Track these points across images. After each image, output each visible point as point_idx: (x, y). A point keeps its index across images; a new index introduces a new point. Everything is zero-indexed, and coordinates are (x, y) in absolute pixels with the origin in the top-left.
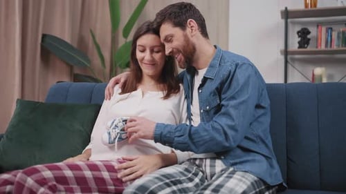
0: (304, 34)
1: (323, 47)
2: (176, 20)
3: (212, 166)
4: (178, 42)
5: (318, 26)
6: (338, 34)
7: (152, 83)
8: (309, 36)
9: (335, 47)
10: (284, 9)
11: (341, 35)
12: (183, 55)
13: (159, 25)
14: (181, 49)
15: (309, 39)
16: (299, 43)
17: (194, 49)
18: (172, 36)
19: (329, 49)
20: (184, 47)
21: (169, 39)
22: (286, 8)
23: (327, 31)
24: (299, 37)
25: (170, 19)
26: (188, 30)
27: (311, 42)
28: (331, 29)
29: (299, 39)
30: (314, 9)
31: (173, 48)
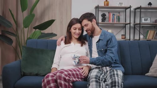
0: (104, 16)
1: (111, 22)
2: (89, 19)
3: (106, 69)
4: (90, 26)
5: (109, 13)
6: (117, 17)
7: (76, 40)
8: (105, 17)
9: (115, 22)
10: (97, 5)
11: (118, 17)
12: (91, 31)
13: (83, 20)
14: (90, 29)
15: (106, 18)
16: (102, 19)
17: (94, 29)
18: (88, 24)
19: (113, 23)
20: (92, 28)
21: (86, 25)
22: (98, 5)
23: (113, 15)
24: (102, 17)
25: (87, 19)
26: (93, 22)
27: (106, 19)
28: (114, 14)
29: (102, 18)
30: (108, 6)
31: (87, 29)
